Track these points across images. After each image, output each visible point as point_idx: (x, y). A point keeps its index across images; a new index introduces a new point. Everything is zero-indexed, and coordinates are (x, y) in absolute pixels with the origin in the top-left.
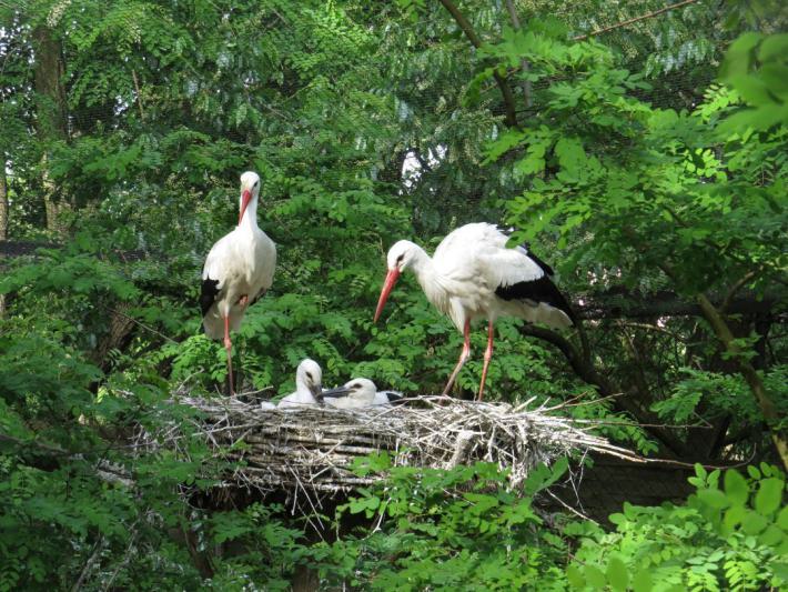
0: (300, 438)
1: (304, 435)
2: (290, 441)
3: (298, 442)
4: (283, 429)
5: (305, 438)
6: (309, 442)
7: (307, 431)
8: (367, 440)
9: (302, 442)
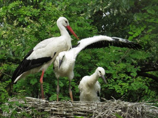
0: (58, 113)
1: (59, 112)
2: (55, 114)
3: (57, 114)
4: (52, 110)
5: (60, 113)
6: (61, 114)
7: (61, 110)
8: (82, 113)
9: (59, 114)
